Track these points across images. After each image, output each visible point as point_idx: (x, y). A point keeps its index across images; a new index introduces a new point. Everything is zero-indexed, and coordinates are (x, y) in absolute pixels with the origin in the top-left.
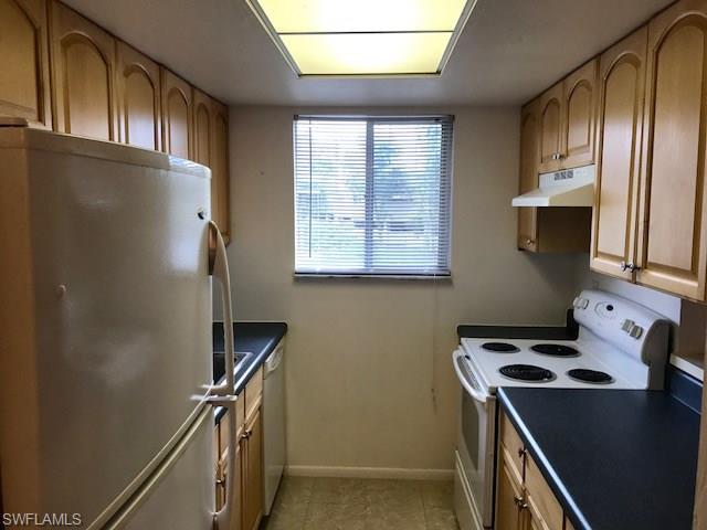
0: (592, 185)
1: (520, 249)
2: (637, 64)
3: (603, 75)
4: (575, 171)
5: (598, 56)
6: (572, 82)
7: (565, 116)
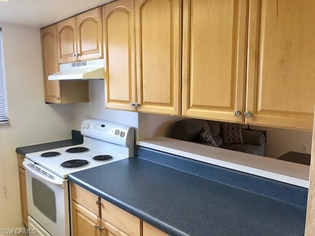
0: (103, 68)
1: (47, 103)
2: (128, 13)
3: (105, 16)
4: (88, 62)
5: (101, 7)
6: (81, 18)
7: (78, 34)
